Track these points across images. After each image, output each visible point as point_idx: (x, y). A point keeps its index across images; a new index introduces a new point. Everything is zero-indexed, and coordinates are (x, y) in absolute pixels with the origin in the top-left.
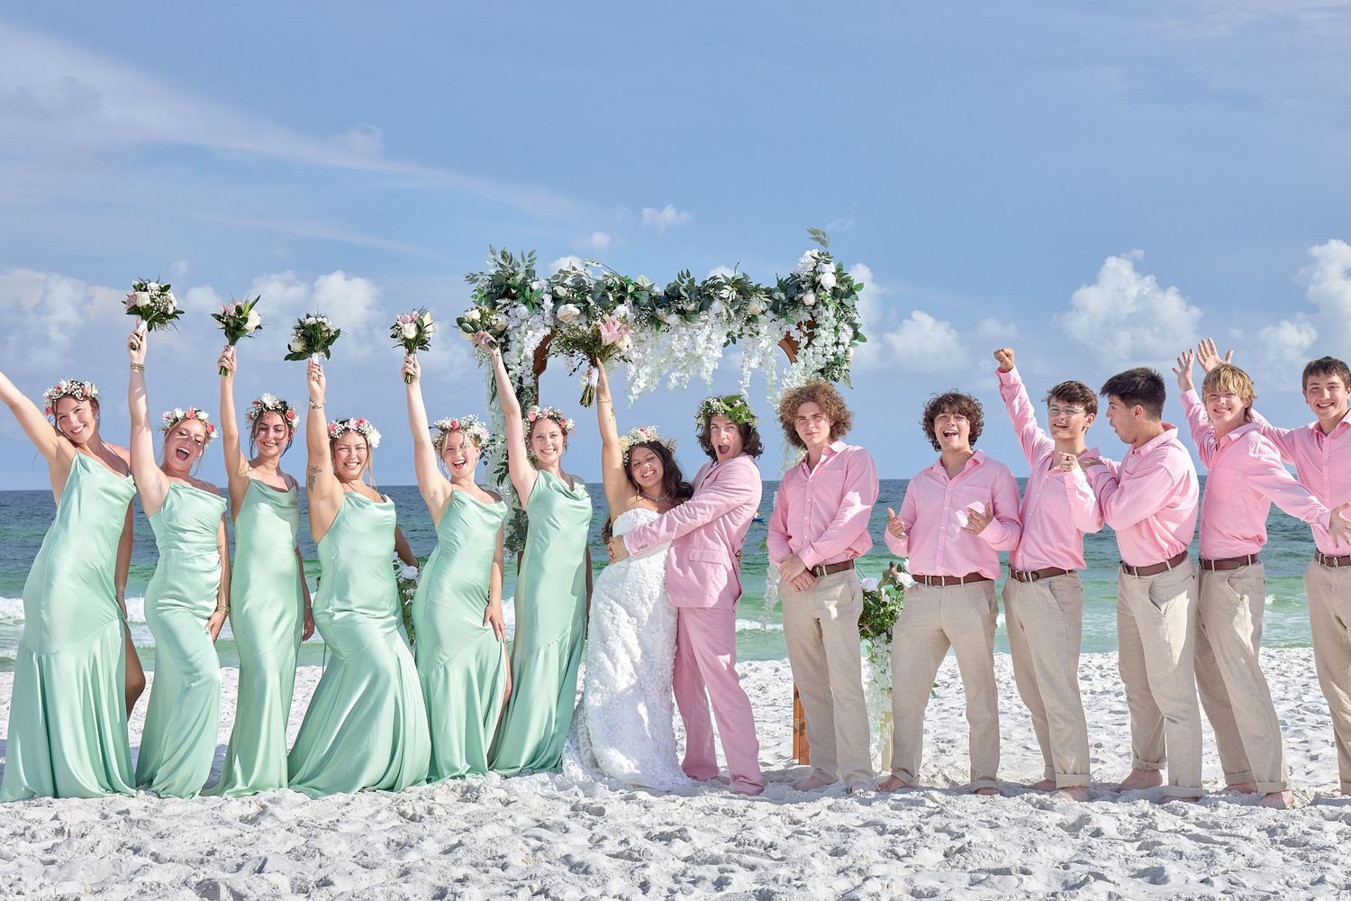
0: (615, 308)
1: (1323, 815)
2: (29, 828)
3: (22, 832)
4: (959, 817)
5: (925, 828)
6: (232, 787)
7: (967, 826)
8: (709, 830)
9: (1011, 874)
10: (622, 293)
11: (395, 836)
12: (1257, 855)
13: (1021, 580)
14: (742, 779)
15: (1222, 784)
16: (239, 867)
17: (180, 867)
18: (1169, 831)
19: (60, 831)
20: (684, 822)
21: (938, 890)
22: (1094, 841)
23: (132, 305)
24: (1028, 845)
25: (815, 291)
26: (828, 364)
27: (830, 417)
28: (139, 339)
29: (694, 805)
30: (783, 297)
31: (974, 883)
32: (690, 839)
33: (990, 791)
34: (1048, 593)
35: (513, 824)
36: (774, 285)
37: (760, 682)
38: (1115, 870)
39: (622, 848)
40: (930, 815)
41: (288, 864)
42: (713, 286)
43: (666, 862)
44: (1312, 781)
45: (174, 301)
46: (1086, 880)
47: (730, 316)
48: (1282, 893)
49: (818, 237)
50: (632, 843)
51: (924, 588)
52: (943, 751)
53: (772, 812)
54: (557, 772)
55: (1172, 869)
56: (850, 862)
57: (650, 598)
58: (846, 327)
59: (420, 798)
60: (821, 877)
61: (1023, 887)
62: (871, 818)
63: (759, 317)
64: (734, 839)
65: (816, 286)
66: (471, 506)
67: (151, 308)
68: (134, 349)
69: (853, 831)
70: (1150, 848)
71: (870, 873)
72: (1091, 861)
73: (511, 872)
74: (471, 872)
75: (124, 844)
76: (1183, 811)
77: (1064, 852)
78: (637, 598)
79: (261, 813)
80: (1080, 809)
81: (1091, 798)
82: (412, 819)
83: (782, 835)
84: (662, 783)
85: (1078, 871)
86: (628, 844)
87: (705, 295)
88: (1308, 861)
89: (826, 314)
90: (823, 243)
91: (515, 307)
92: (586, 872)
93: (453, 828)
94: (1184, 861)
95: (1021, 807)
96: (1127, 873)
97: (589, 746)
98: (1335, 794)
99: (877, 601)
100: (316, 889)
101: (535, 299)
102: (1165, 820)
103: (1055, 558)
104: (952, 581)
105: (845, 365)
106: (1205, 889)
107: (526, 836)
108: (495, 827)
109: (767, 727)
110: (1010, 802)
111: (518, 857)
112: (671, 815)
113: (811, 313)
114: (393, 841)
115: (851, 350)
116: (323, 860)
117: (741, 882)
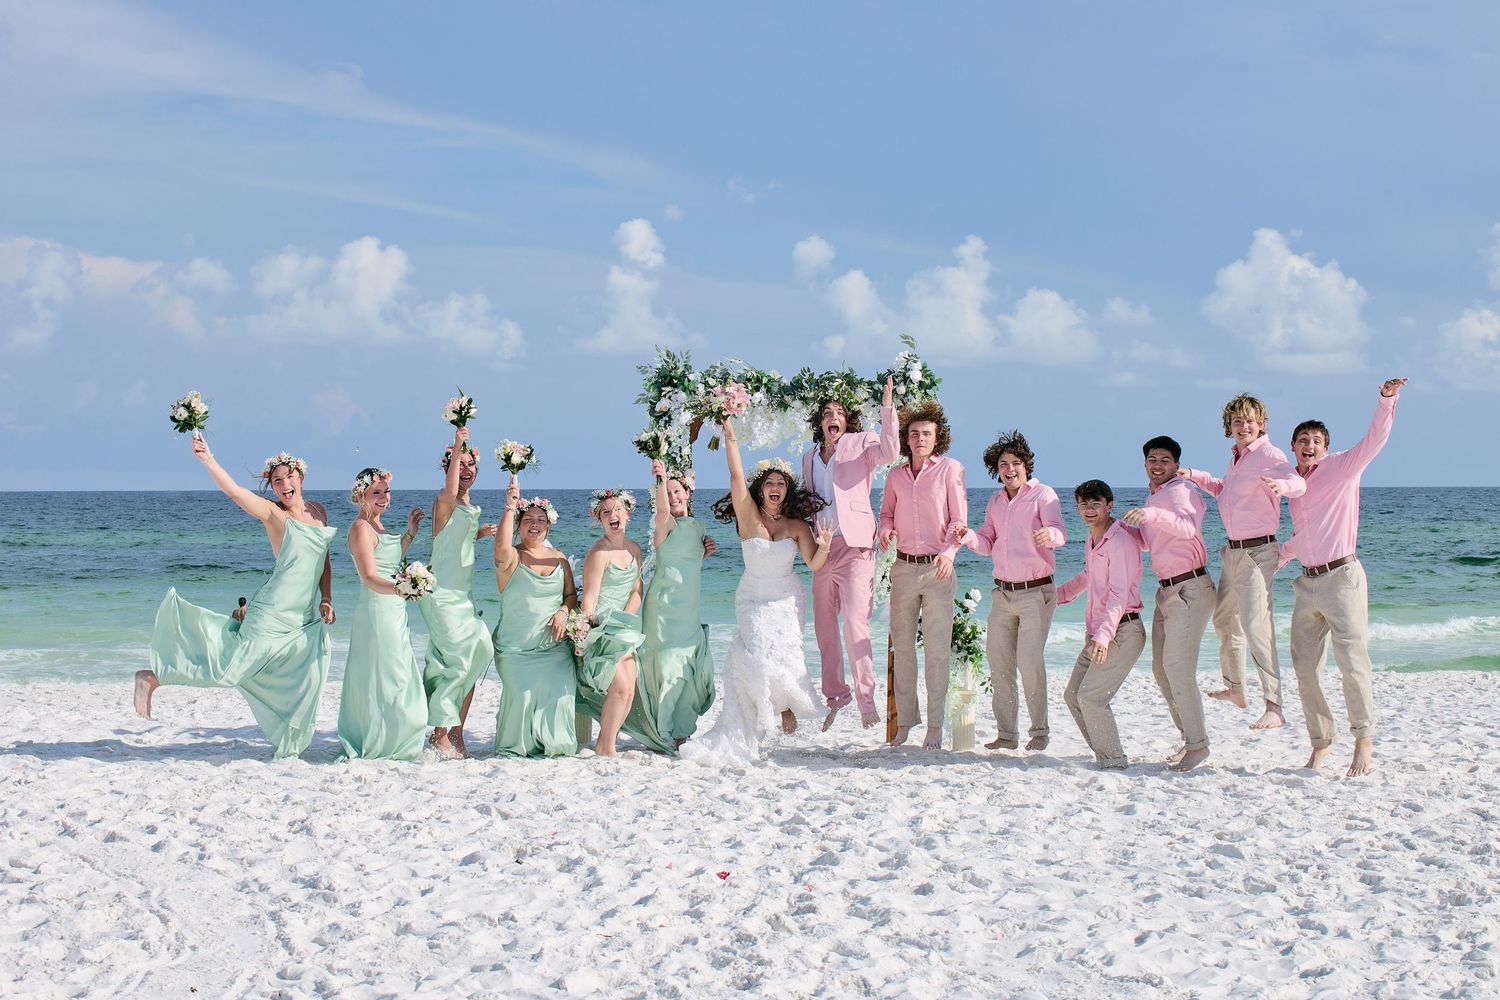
1: (1271, 781)
5: (977, 784)
9: (1029, 808)
10: (758, 383)
12: (1206, 801)
16: (497, 800)
17: (456, 799)
21: (977, 816)
22: (1096, 792)
24: (1047, 794)
25: (905, 384)
31: (1004, 812)
36: (874, 379)
38: (1103, 808)
39: (761, 792)
40: (982, 776)
41: (530, 798)
42: (827, 379)
43: (792, 800)
46: (1080, 812)
48: (1210, 820)
49: (908, 341)
50: (767, 789)
55: (1139, 806)
60: (899, 808)
61: (1037, 815)
62: (940, 778)
64: (840, 788)
65: (906, 379)
69: (925, 785)
70: (1133, 796)
71: (932, 806)
72: (1089, 803)
73: (685, 804)
74: (658, 803)
75: (409, 786)
77: (1069, 798)
80: (1096, 775)
83: (874, 787)
85: (1077, 807)
87: (821, 386)
88: (1240, 804)
90: (912, 345)
91: (676, 393)
92: (737, 804)
96: (1111, 809)
101: (691, 388)
106: (1160, 818)
111: (688, 796)
116: (554, 796)
117: (843, 809)
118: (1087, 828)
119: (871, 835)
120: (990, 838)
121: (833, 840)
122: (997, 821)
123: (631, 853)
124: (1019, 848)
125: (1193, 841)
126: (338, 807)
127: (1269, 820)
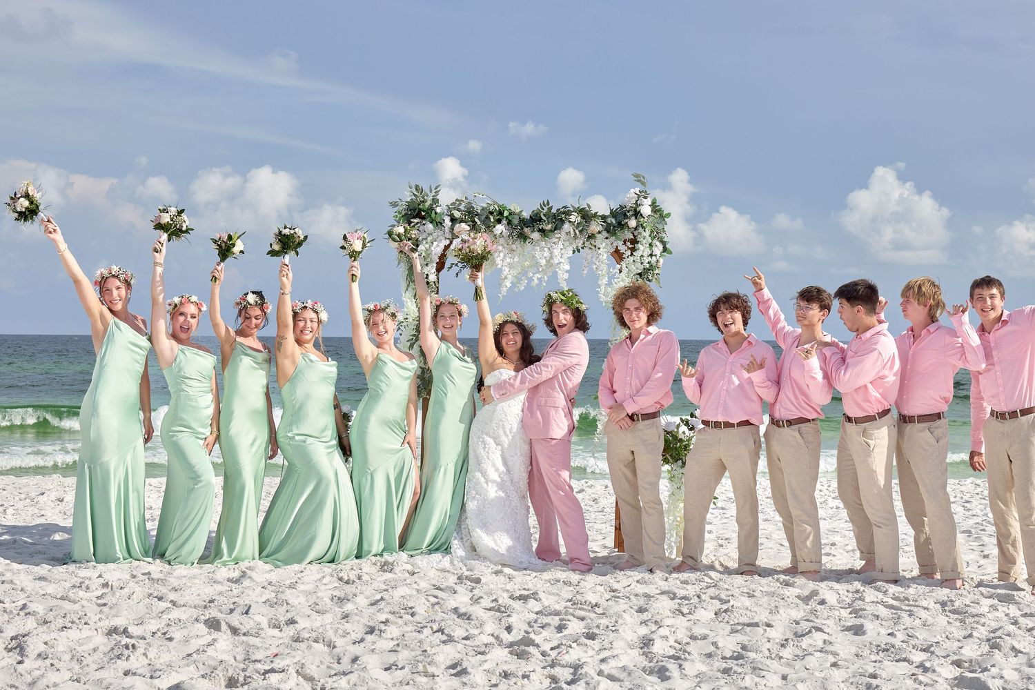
0: (494, 227)
1: (982, 594)
2: (83, 582)
3: (79, 585)
4: (727, 590)
5: (703, 597)
6: (221, 558)
7: (732, 596)
8: (553, 594)
9: (759, 627)
10: (500, 216)
11: (337, 593)
12: (930, 618)
13: (779, 426)
14: (577, 561)
15: (916, 572)
16: (232, 611)
17: (191, 610)
18: (873, 602)
19: (106, 585)
20: (536, 589)
21: (708, 636)
22: (819, 607)
23: (157, 222)
24: (773, 609)
25: (636, 218)
26: (644, 269)
27: (647, 309)
28: (160, 245)
29: (543, 578)
30: (614, 222)
31: (733, 631)
32: (540, 599)
33: (751, 573)
34: (797, 435)
35: (418, 588)
36: (608, 213)
37: (594, 495)
38: (831, 626)
39: (493, 604)
40: (707, 588)
41: (265, 609)
42: (564, 213)
43: (523, 614)
44: (981, 572)
45: (186, 221)
46: (810, 632)
47: (576, 234)
48: (941, 643)
49: (639, 179)
50: (500, 602)
51: (709, 430)
52: (722, 546)
53: (598, 583)
54: (447, 553)
55: (869, 626)
56: (650, 617)
57: (510, 432)
58: (658, 243)
59: (352, 569)
60: (629, 626)
61: (766, 635)
62: (666, 588)
63: (597, 235)
64: (570, 600)
65: (637, 214)
66: (391, 365)
67: (170, 224)
68: (157, 252)
69: (653, 597)
70: (856, 612)
71: (662, 624)
72: (815, 620)
73: (417, 618)
74: (390, 617)
75: (151, 594)
76: (885, 589)
77: (797, 614)
78: (501, 432)
79: (242, 576)
80: (813, 586)
81: (822, 580)
82: (347, 582)
83: (603, 598)
84: (521, 563)
85: (805, 626)
86: (498, 602)
87: (558, 219)
88: (965, 623)
89: (644, 234)
90: (643, 183)
91: (424, 224)
92: (468, 619)
93: (376, 589)
94: (880, 621)
95: (772, 584)
96: (839, 628)
97: (469, 537)
98: (994, 580)
99: (675, 437)
100: (286, 626)
101: (438, 219)
102: (870, 594)
103: (803, 411)
104: (728, 425)
105: (657, 270)
106: (891, 640)
107: (427, 595)
108: (405, 588)
109: (597, 526)
110: (764, 581)
111: (422, 608)
112: (527, 584)
113: (633, 233)
114: (335, 596)
115: (661, 260)
116: (289, 607)
117: (575, 627)
118: (821, 651)
119: (603, 661)
120: (724, 665)
121: (563, 666)
122: (729, 644)
123: (349, 683)
124: (757, 679)
125: (934, 671)
126: (68, 619)
127: (1003, 644)
